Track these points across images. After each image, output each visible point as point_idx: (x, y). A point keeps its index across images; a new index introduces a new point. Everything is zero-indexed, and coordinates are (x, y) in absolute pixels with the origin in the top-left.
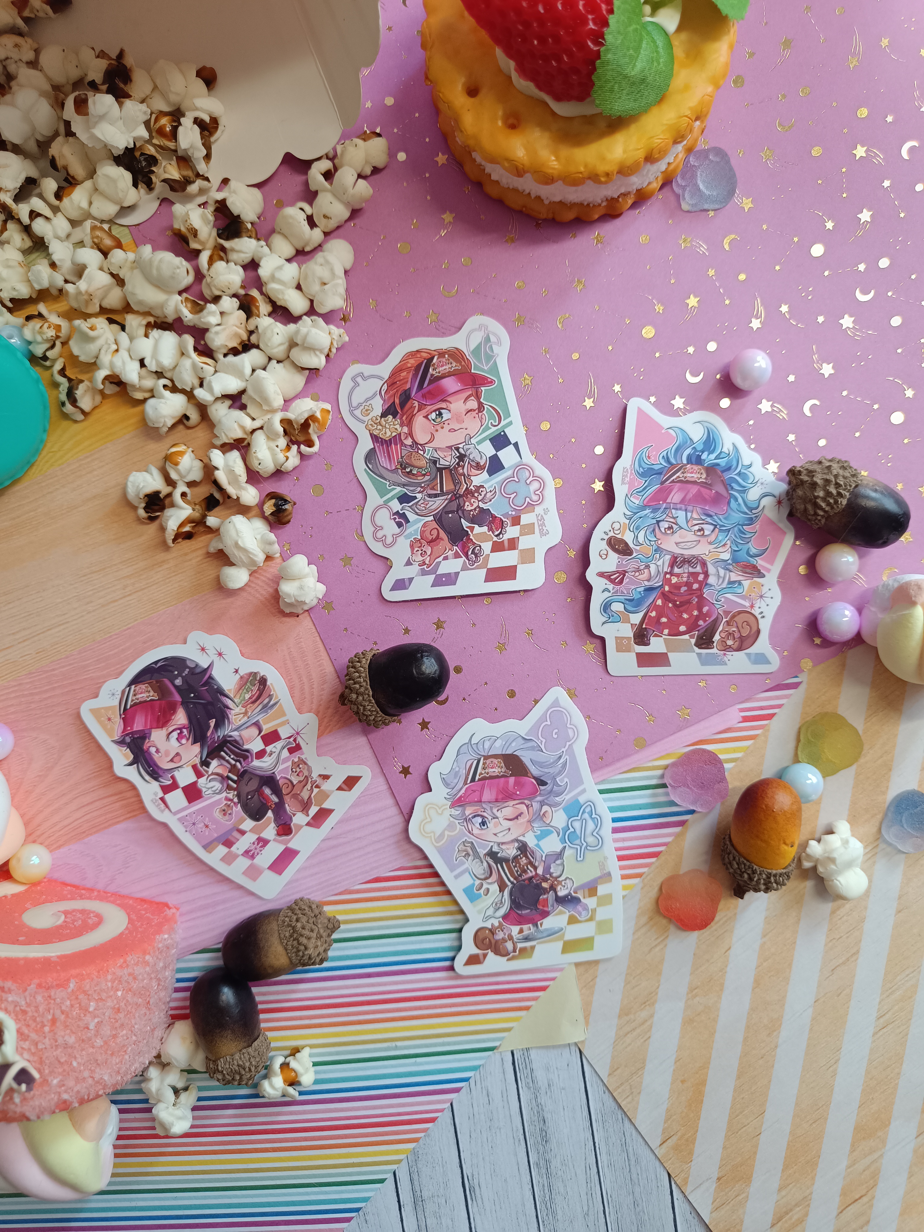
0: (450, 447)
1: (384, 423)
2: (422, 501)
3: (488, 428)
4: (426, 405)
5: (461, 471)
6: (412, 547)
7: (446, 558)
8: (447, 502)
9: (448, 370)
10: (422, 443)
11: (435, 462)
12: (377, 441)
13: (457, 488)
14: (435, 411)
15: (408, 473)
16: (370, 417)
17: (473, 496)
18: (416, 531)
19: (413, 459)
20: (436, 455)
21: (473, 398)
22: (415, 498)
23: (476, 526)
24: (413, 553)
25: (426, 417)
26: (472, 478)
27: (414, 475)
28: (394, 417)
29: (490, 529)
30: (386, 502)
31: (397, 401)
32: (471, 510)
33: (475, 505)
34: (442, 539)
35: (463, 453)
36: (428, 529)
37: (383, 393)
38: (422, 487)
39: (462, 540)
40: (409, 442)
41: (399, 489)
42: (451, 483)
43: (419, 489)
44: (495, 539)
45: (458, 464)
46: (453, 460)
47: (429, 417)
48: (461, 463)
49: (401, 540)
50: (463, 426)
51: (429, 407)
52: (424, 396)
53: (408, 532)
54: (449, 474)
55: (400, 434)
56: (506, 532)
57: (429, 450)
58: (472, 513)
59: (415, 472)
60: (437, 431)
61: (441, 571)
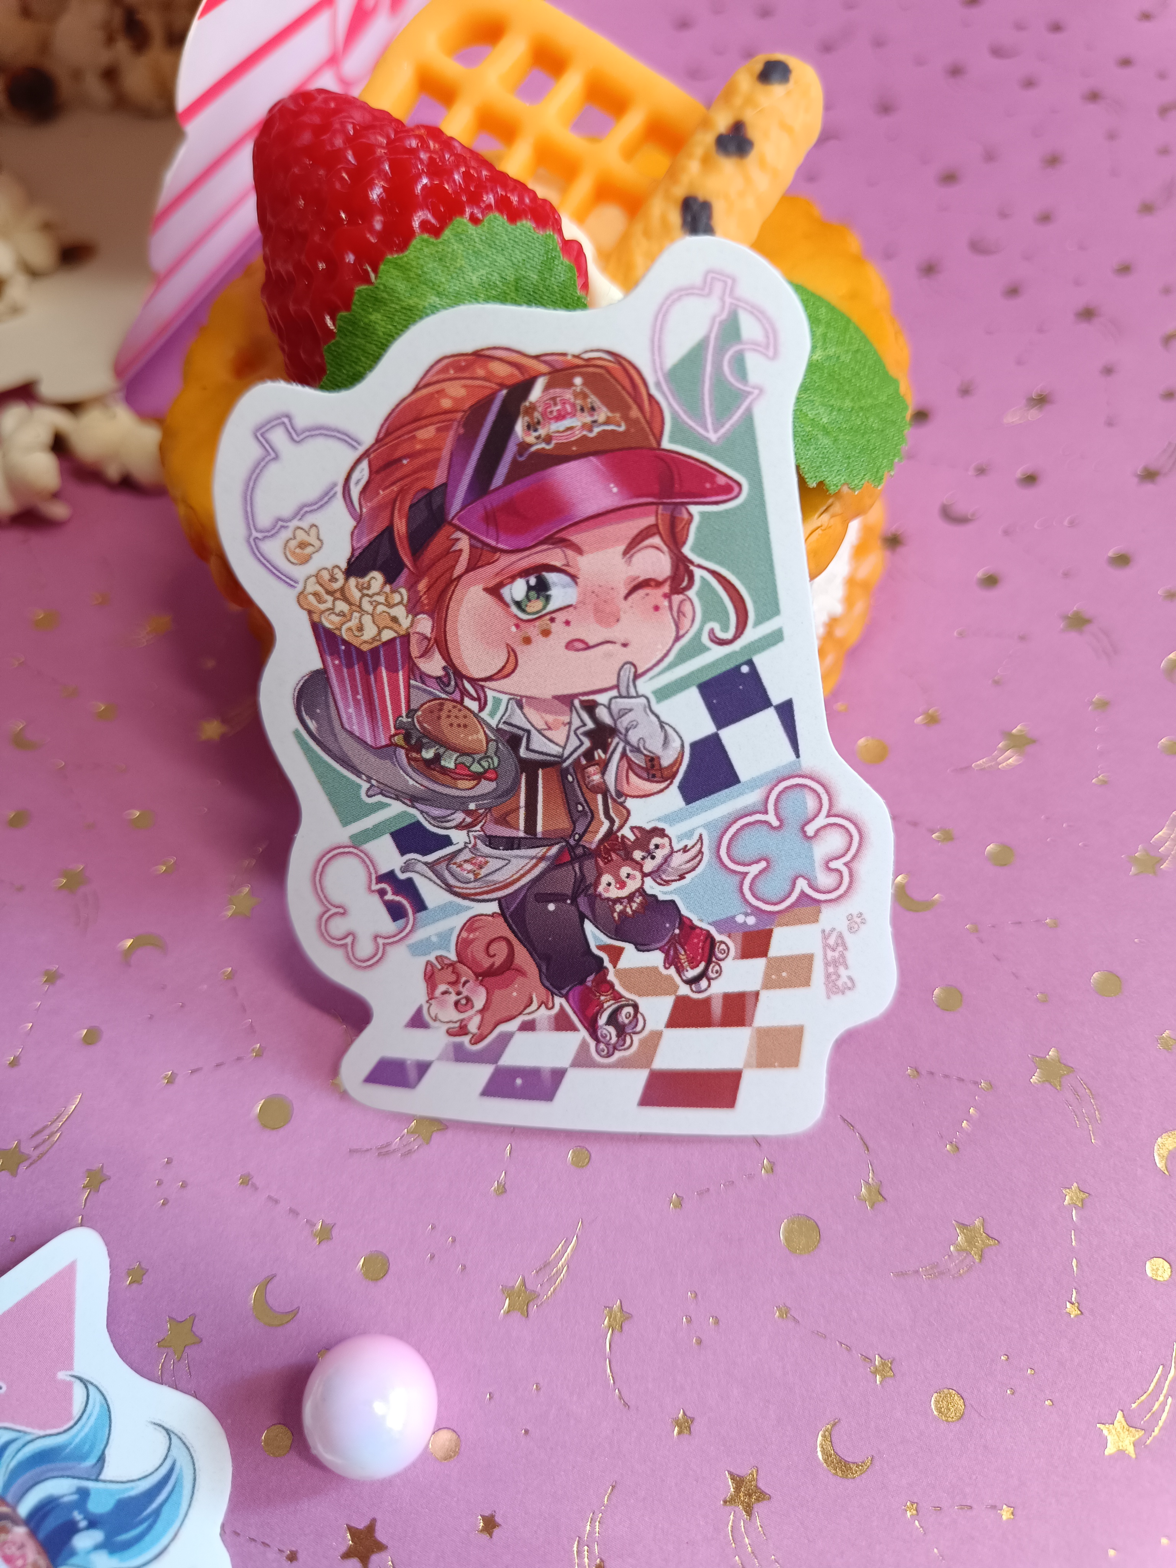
0: (567, 700)
1: (356, 594)
2: (466, 855)
3: (697, 648)
4: (495, 550)
5: (596, 778)
6: (430, 978)
7: (529, 1026)
8: (543, 865)
9: (578, 434)
10: (476, 673)
11: (514, 741)
12: (335, 653)
13: (580, 829)
14: (525, 573)
15: (428, 763)
16: (311, 568)
17: (628, 858)
18: (444, 937)
19: (444, 722)
20: (519, 719)
21: (656, 540)
22: (446, 841)
23: (629, 949)
24: (431, 997)
25: (494, 591)
26: (630, 803)
27: (445, 771)
28: (390, 579)
29: (671, 961)
30: (358, 842)
31: (401, 526)
32: (618, 900)
33: (632, 886)
34: (521, 972)
35: (607, 719)
36: (481, 938)
37: (355, 492)
38: (468, 813)
39: (582, 982)
40: (434, 666)
41: (396, 808)
42: (562, 811)
43: (459, 817)
44: (684, 990)
45: (588, 755)
46: (574, 742)
47: (505, 592)
48: (599, 754)
49: (398, 954)
50: (616, 632)
51: (504, 561)
52: (491, 519)
53: (420, 935)
54: (556, 786)
55: (406, 638)
56: (719, 973)
57: (497, 702)
58: (619, 907)
59: (449, 762)
60: (527, 641)
61: (511, 1058)
